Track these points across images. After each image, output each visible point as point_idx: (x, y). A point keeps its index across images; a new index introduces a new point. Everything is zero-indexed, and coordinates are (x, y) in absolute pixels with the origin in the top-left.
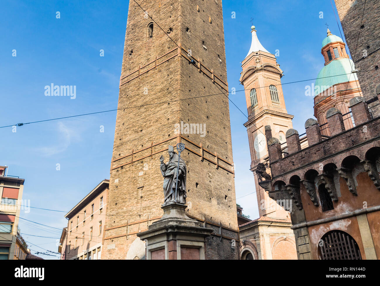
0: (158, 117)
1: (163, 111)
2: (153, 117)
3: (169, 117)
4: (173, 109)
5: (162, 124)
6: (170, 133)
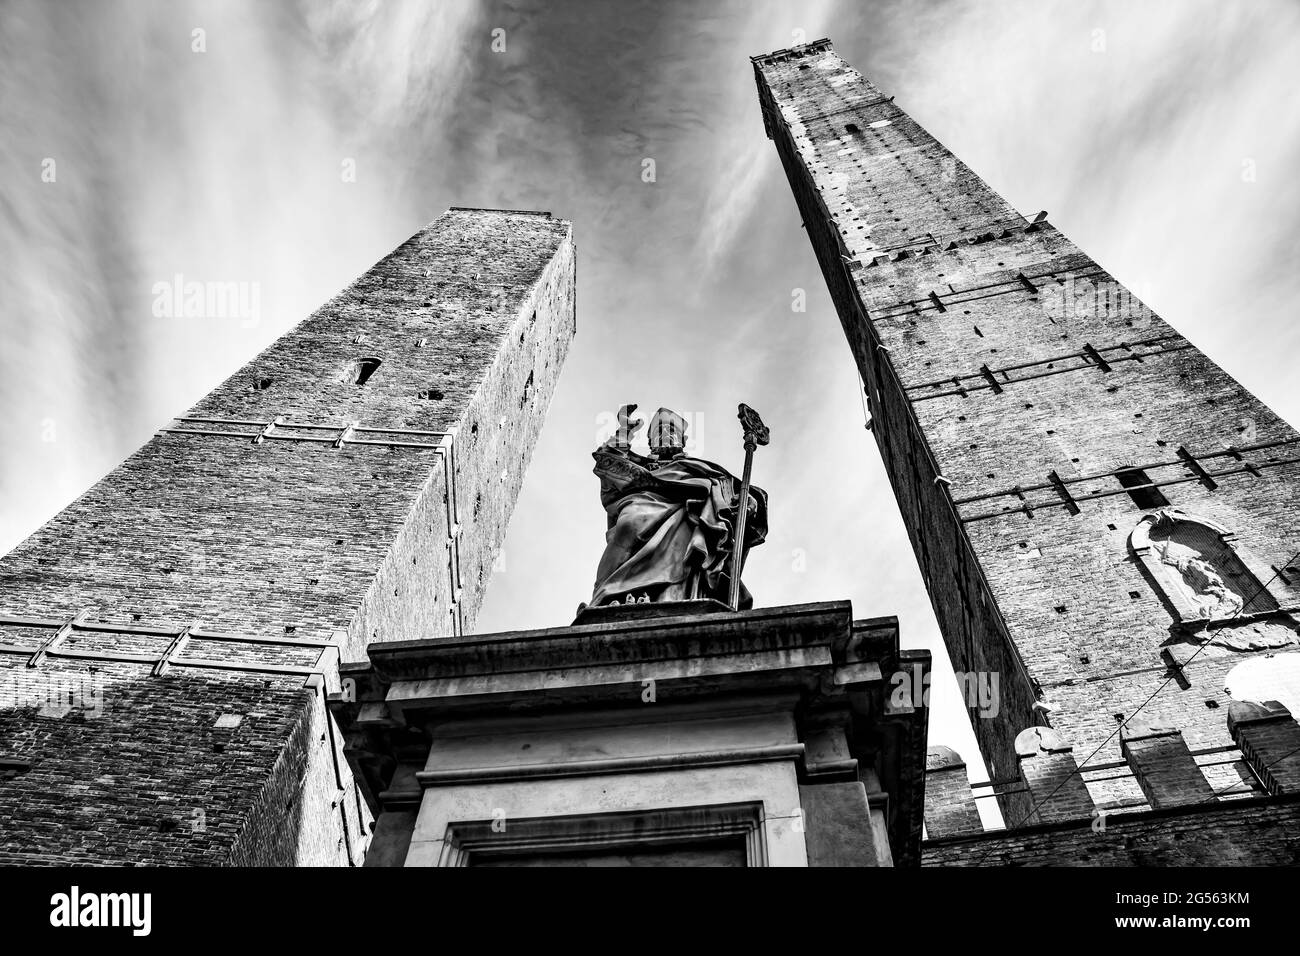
0: (271, 559)
1: (300, 553)
2: (246, 551)
3: (317, 577)
4: (348, 563)
5: (276, 585)
6: (296, 624)
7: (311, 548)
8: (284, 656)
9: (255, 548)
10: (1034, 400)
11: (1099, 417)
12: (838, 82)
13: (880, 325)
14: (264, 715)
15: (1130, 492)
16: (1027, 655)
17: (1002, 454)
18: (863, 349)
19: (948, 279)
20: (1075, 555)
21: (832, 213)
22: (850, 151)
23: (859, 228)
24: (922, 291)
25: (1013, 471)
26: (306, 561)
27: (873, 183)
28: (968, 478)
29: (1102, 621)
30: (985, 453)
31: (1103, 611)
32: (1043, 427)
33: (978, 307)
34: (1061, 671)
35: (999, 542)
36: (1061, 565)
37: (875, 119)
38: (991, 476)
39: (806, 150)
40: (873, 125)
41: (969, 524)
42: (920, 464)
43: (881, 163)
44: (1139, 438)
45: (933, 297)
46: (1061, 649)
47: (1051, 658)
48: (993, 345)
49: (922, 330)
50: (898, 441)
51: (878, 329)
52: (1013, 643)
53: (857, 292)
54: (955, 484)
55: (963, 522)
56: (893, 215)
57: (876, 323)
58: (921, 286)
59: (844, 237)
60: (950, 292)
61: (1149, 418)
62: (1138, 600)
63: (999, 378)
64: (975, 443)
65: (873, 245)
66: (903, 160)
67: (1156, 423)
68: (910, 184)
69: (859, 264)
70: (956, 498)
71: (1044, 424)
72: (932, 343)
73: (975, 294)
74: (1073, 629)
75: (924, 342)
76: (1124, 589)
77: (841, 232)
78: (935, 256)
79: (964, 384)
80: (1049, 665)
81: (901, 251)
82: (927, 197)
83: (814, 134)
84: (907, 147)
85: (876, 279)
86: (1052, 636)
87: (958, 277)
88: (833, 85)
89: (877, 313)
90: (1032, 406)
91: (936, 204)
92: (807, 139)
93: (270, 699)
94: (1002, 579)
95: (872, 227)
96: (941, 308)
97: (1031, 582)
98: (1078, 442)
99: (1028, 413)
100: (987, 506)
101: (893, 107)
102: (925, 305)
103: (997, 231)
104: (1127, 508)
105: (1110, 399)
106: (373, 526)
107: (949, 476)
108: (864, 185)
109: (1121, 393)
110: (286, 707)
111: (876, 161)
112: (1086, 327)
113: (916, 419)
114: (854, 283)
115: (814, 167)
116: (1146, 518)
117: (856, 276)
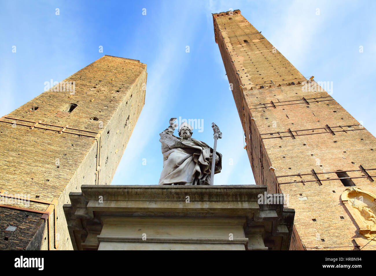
0: (33, 171)
1: (44, 169)
2: (24, 167)
3: (49, 179)
4: (61, 175)
5: (34, 180)
6: (40, 195)
7: (48, 168)
8: (34, 206)
9: (27, 166)
10: (306, 143)
11: (330, 151)
12: (242, 25)
13: (252, 111)
14: (25, 228)
15: (341, 180)
16: (301, 236)
17: (294, 161)
18: (245, 119)
19: (277, 97)
20: (320, 200)
21: (237, 70)
22: (245, 49)
23: (247, 76)
24: (268, 100)
25: (298, 168)
26: (45, 173)
27: (252, 61)
28: (281, 168)
29: (329, 226)
30: (288, 160)
31: (330, 222)
32: (310, 153)
33: (288, 108)
34: (314, 243)
35: (292, 193)
36: (315, 204)
37: (254, 39)
38: (290, 168)
39: (229, 47)
40: (253, 41)
41: (281, 185)
42: (264, 162)
43: (256, 54)
44: (345, 160)
45: (272, 103)
46: (314, 235)
47: (310, 238)
48: (292, 122)
49: (267, 114)
50: (256, 153)
51: (252, 112)
52: (296, 231)
53: (245, 99)
54: (277, 170)
55: (279, 184)
56: (259, 73)
57: (251, 110)
58: (268, 98)
59: (241, 79)
60: (278, 101)
61: (349, 153)
62: (343, 219)
63: (294, 134)
64: (284, 156)
65: (251, 83)
66: (263, 54)
67: (351, 155)
68: (265, 63)
69: (246, 89)
70: (277, 175)
71: (310, 152)
72: (270, 119)
73: (287, 103)
74: (319, 228)
75: (267, 118)
76: (338, 215)
77: (240, 77)
78: (273, 88)
79: (282, 135)
80: (309, 240)
81: (261, 85)
82: (271, 67)
83: (233, 42)
84: (265, 49)
85: (252, 95)
86: (311, 230)
87: (280, 97)
88: (240, 26)
89: (252, 107)
90: (305, 145)
91: (274, 70)
92: (230, 44)
93: (28, 222)
94: (293, 206)
95: (251, 76)
96: (274, 107)
97: (303, 209)
98: (322, 160)
99: (305, 147)
100: (288, 179)
101: (261, 35)
102: (269, 105)
103: (296, 82)
104: (340, 185)
105: (334, 145)
106: (70, 163)
107: (275, 167)
108: (249, 61)
109: (338, 143)
110: (33, 225)
111: (254, 53)
112: (327, 118)
113: (264, 145)
114: (244, 95)
115: (232, 53)
116: (347, 190)
117: (245, 93)
